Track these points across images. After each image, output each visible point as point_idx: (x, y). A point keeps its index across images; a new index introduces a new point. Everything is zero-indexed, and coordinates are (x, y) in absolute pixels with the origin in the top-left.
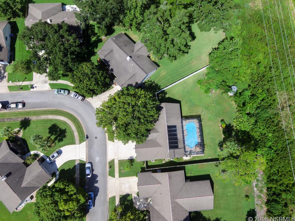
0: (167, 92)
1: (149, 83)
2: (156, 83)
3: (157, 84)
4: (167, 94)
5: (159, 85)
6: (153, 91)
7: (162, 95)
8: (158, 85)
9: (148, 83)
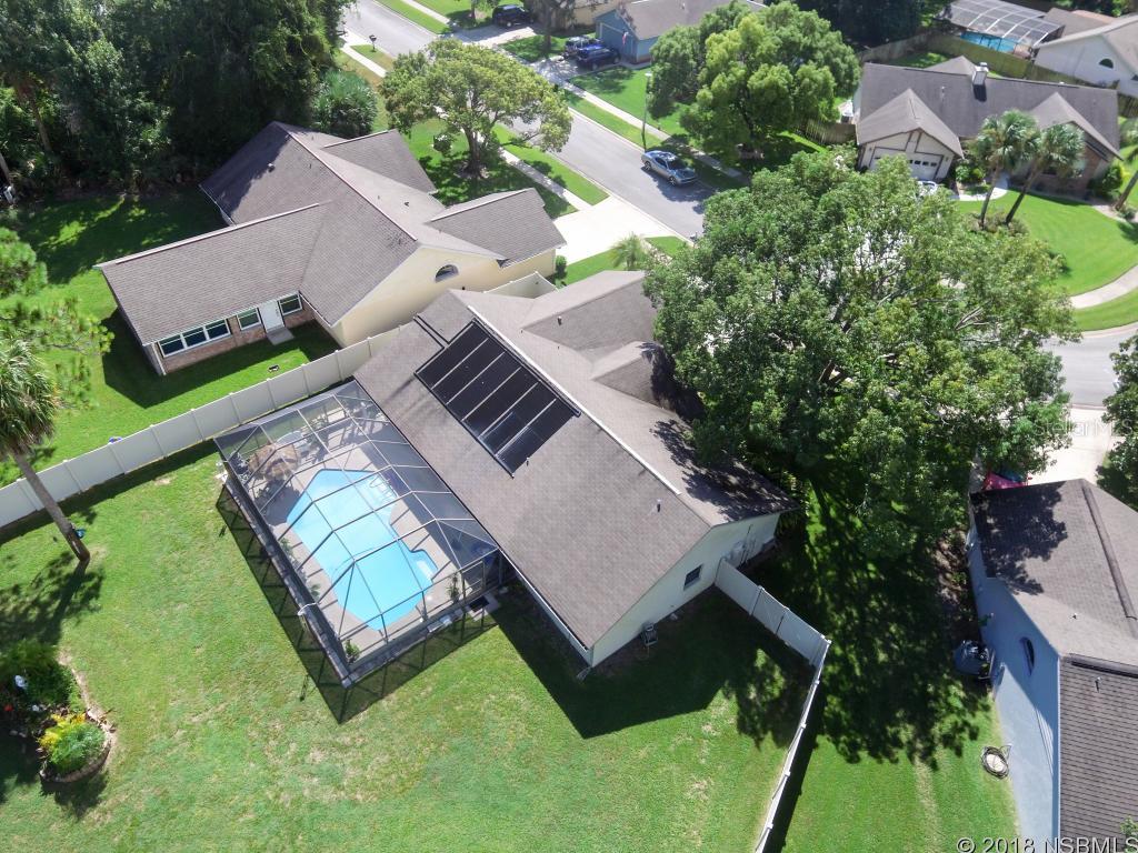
0: (749, 741)
1: (953, 718)
2: (901, 754)
3: (888, 754)
4: (743, 726)
5: (863, 754)
6: (858, 672)
7: (761, 690)
8: (873, 754)
9: (950, 709)
